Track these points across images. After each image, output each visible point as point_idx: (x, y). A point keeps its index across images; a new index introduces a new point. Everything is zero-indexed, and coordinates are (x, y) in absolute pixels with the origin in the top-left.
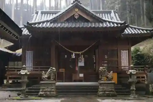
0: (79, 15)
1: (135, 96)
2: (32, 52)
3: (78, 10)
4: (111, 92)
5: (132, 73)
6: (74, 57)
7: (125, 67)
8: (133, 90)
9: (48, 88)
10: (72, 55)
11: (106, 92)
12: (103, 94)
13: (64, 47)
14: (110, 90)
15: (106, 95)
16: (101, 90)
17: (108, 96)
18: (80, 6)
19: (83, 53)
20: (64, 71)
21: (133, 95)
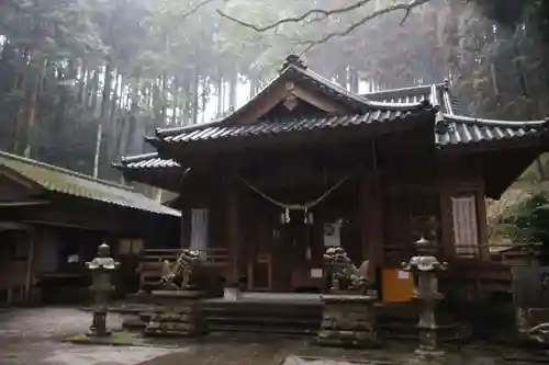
0: (298, 98)
1: (432, 353)
2: (206, 211)
3: (295, 84)
4: (358, 334)
5: (421, 267)
6: (288, 220)
7: (467, 247)
8: (428, 330)
9: (172, 310)
10: (283, 216)
11: (342, 332)
12: (331, 337)
13: (264, 195)
14: (356, 323)
15: (339, 341)
16: (328, 324)
17: (347, 345)
18: (302, 74)
19: (314, 207)
20: (268, 261)
21: (425, 350)
